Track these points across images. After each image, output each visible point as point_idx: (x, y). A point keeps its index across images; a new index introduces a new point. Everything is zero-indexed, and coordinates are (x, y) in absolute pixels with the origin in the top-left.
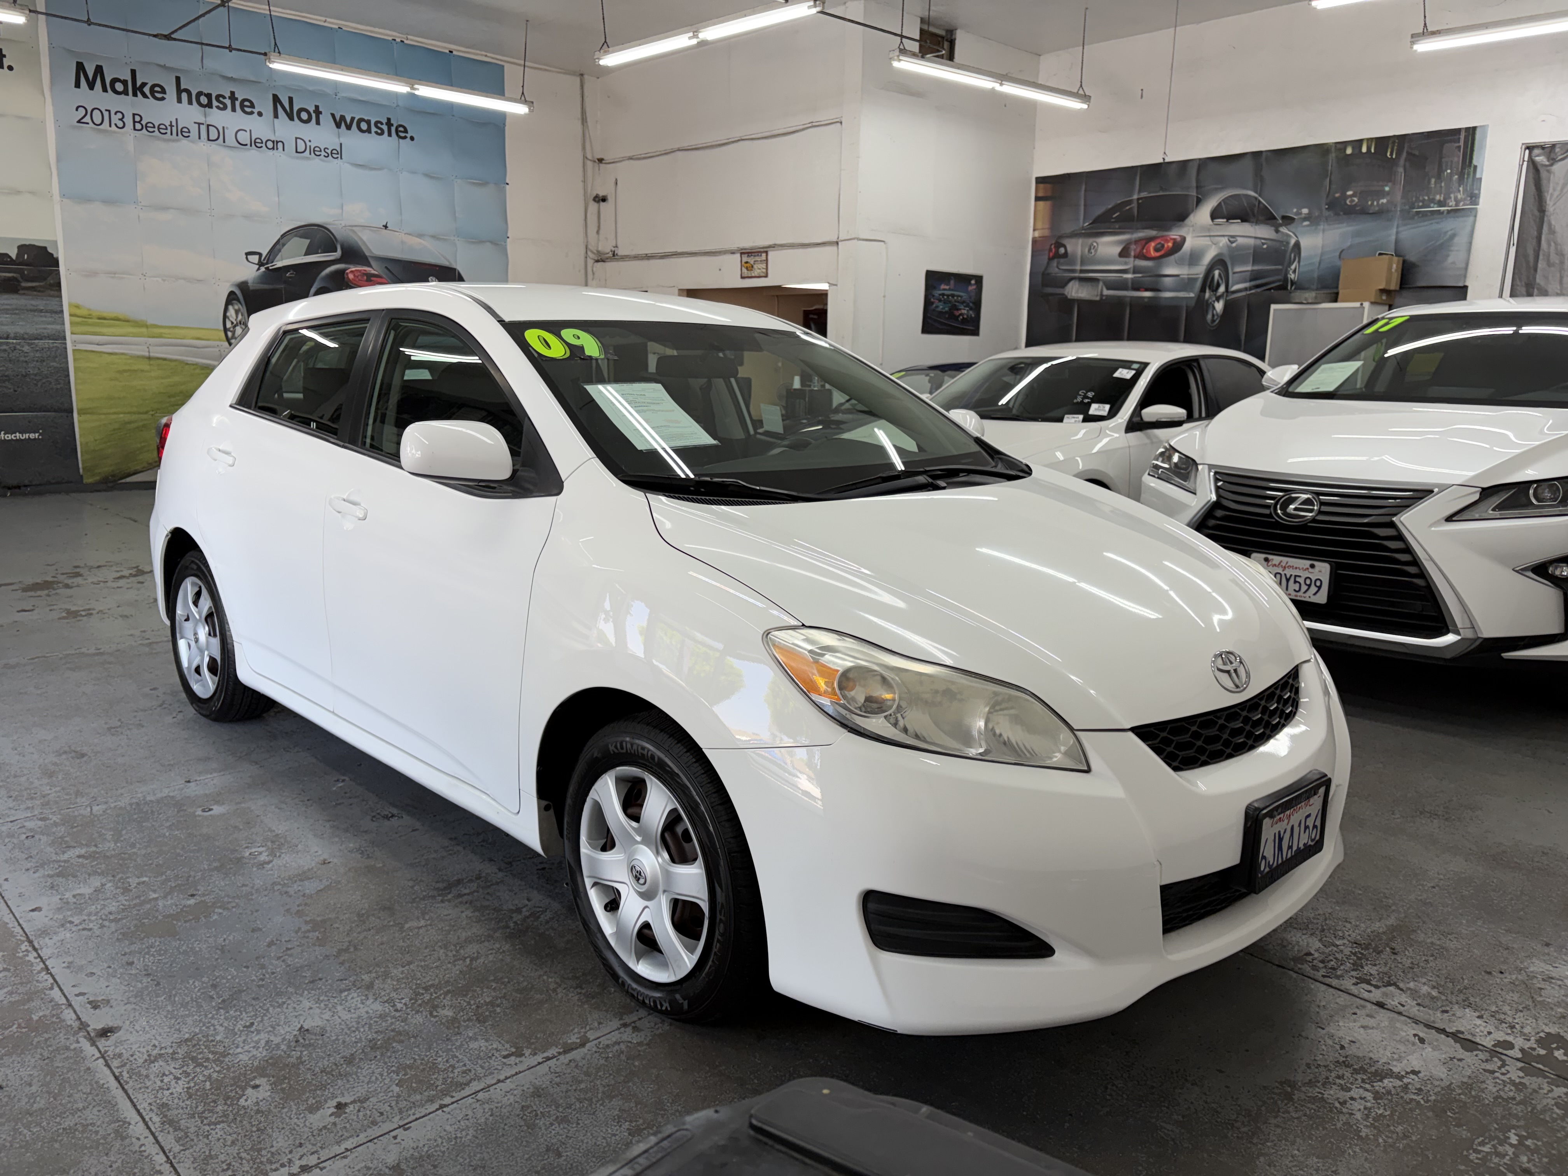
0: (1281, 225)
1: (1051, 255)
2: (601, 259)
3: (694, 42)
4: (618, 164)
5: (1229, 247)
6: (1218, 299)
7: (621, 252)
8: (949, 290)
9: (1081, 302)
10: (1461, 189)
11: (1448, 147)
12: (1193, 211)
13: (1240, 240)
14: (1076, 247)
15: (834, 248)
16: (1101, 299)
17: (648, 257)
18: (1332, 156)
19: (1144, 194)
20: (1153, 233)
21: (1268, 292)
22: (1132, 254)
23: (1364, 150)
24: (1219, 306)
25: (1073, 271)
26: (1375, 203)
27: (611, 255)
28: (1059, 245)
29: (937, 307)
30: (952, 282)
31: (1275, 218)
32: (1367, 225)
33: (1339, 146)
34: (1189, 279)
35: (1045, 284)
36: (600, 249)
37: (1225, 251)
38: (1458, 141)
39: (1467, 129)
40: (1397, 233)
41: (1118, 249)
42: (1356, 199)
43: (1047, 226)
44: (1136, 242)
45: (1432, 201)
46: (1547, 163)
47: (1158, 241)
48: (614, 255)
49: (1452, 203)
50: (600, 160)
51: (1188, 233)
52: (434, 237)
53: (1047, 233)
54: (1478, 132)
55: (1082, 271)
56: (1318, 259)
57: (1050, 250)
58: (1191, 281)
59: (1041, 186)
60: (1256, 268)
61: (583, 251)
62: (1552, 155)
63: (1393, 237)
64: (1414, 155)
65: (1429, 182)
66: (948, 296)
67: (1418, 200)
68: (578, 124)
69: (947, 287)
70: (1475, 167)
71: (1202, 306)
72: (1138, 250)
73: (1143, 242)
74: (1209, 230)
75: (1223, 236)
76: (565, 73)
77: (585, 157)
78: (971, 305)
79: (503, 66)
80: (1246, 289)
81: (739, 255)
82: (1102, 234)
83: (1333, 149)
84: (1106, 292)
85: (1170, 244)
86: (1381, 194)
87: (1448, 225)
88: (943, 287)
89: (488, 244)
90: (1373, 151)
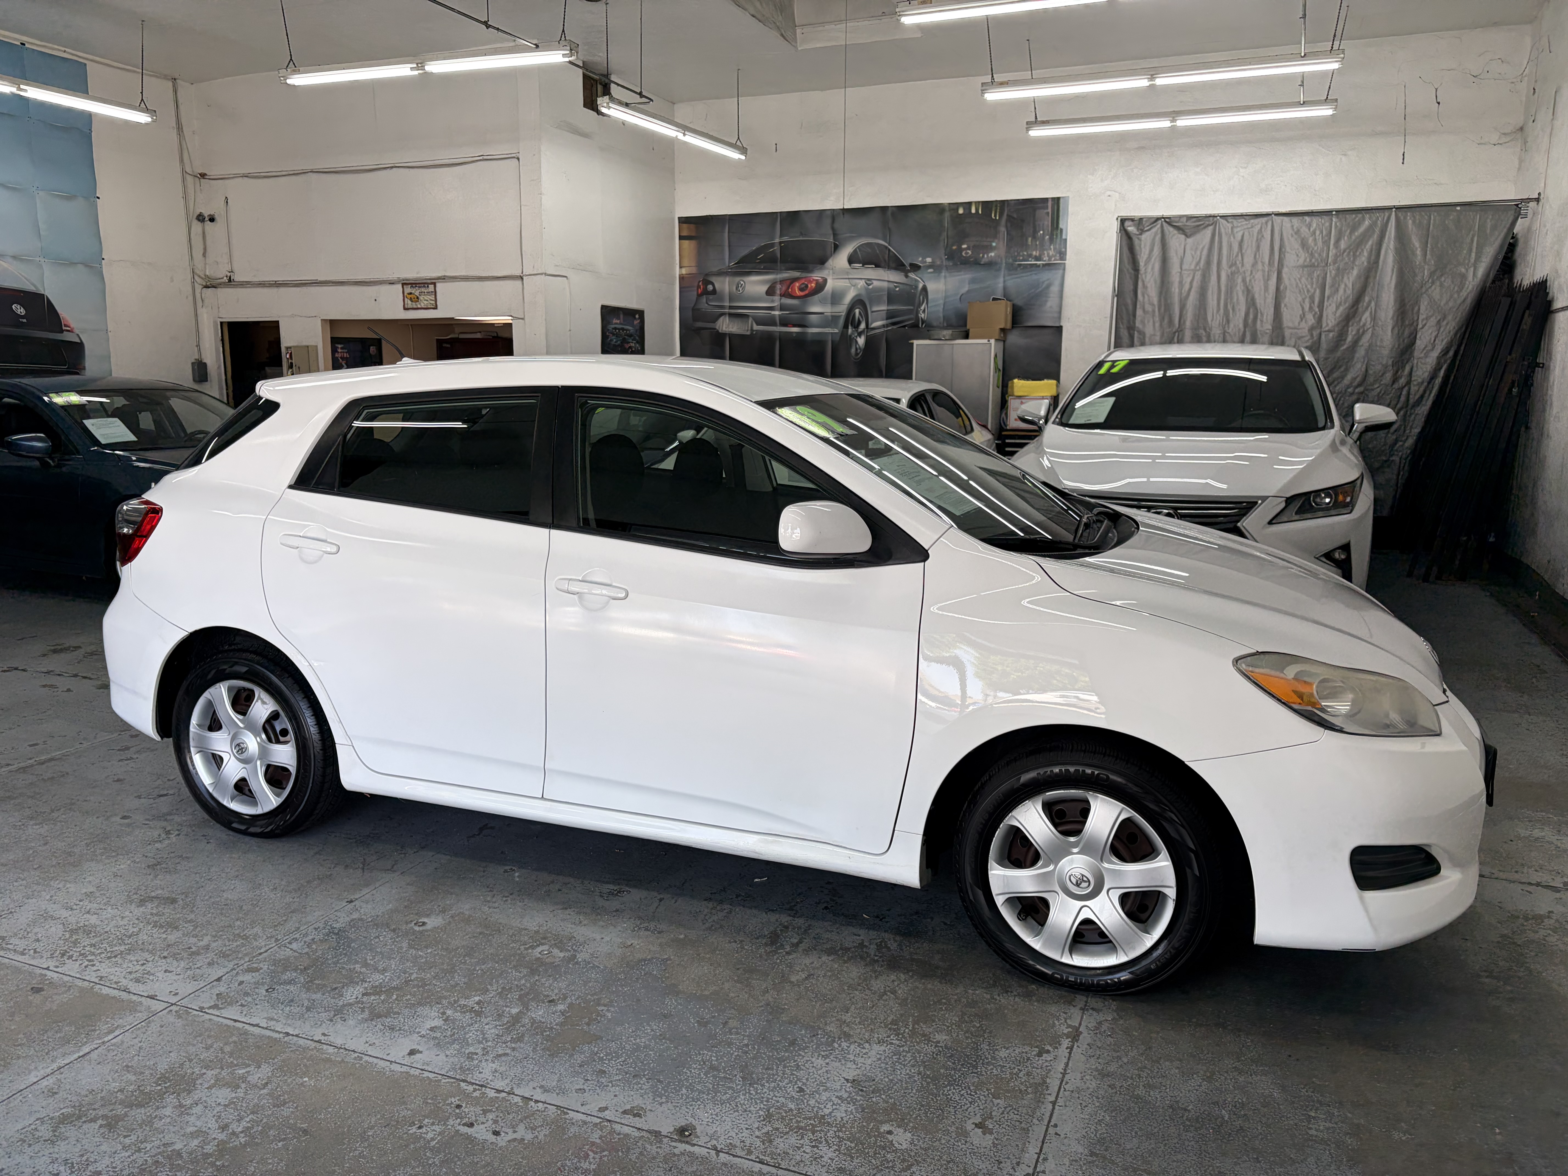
0: (909, 271)
1: (700, 292)
2: (211, 284)
3: (416, 73)
4: (227, 181)
5: (867, 289)
6: (860, 334)
7: (237, 278)
8: (621, 324)
9: (731, 336)
10: (1052, 247)
11: (1040, 213)
12: (831, 255)
13: (876, 283)
14: (724, 285)
15: (519, 282)
16: (752, 333)
17: (277, 284)
18: (947, 215)
19: (785, 239)
20: (797, 274)
21: (903, 329)
22: (778, 292)
23: (973, 211)
24: (861, 341)
25: (722, 307)
26: (986, 256)
27: (226, 279)
28: (707, 282)
29: (611, 340)
30: (622, 316)
31: (904, 265)
32: (981, 274)
33: (952, 206)
34: (832, 316)
35: (695, 319)
36: (207, 273)
37: (863, 292)
38: (1047, 208)
39: (1053, 199)
40: (1004, 282)
41: (764, 288)
42: (970, 252)
43: (694, 264)
44: (782, 282)
45: (1030, 256)
46: (1138, 233)
47: (803, 281)
48: (230, 280)
49: (1046, 258)
50: (203, 176)
51: (828, 275)
52: (14, 257)
53: (694, 270)
54: (1061, 201)
55: (731, 307)
56: (941, 302)
57: (699, 287)
58: (835, 318)
59: (685, 226)
60: (891, 308)
61: (189, 276)
62: (1141, 227)
63: (1001, 285)
64: (1014, 218)
65: (1027, 240)
66: (619, 329)
67: (1019, 254)
68: (174, 134)
69: (618, 321)
70: (1061, 230)
71: (845, 340)
72: (784, 288)
73: (788, 282)
74: (847, 273)
75: (861, 279)
76: (156, 77)
77: (184, 172)
78: (637, 338)
79: (85, 65)
80: (884, 326)
81: (400, 286)
82: (749, 274)
83: (947, 209)
84: (756, 327)
85: (813, 285)
86: (990, 248)
87: (1045, 276)
88: (615, 321)
89: (80, 267)
90: (980, 212)
